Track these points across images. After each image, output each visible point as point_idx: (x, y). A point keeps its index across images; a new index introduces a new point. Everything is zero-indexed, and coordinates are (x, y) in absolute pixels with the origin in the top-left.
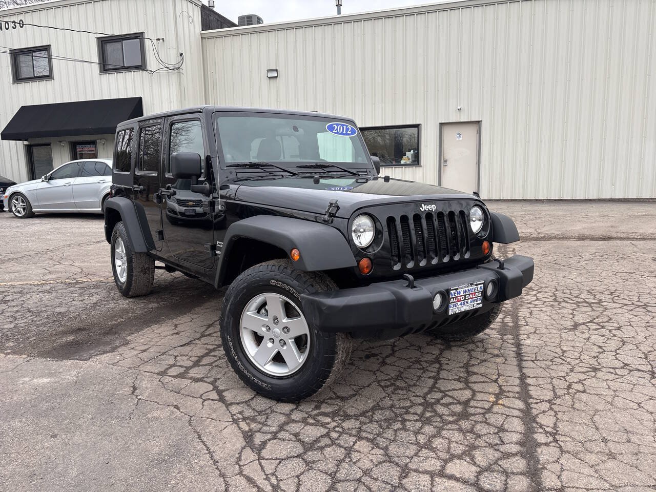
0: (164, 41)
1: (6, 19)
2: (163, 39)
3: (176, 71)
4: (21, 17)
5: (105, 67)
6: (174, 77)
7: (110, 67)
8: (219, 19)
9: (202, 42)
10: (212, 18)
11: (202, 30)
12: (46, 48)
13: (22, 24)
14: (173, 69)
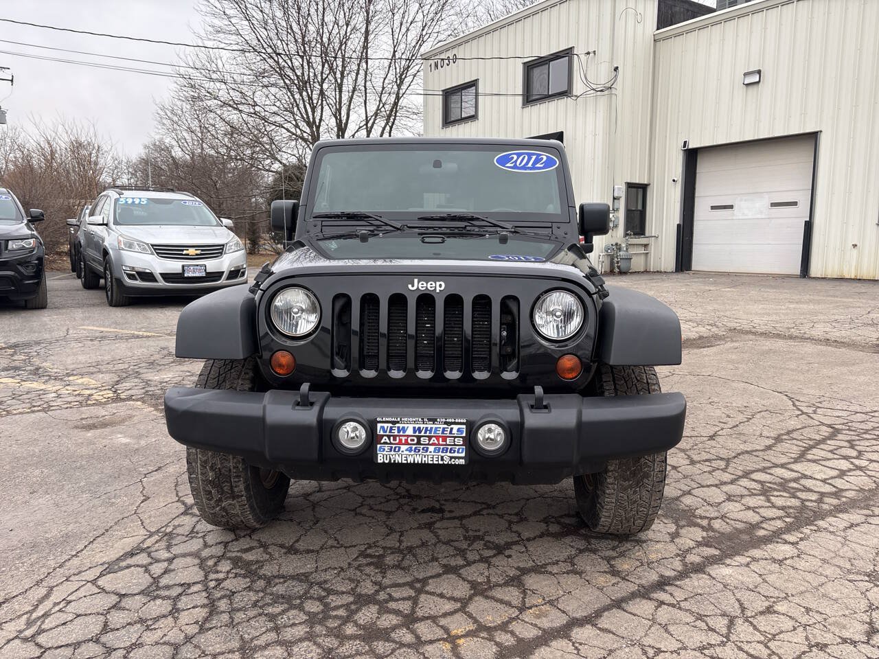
0: (595, 54)
1: (443, 56)
2: (594, 52)
3: (606, 92)
4: (455, 51)
5: (529, 98)
6: (603, 101)
7: (534, 98)
8: (690, 9)
9: (655, 46)
10: (677, 9)
11: (658, 29)
12: (474, 84)
13: (455, 59)
14: (602, 91)
